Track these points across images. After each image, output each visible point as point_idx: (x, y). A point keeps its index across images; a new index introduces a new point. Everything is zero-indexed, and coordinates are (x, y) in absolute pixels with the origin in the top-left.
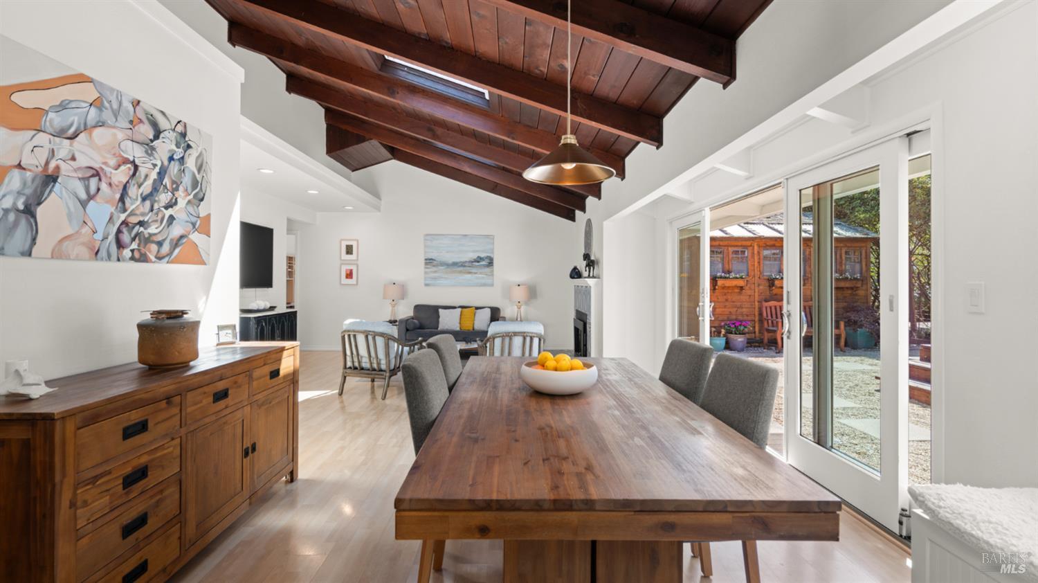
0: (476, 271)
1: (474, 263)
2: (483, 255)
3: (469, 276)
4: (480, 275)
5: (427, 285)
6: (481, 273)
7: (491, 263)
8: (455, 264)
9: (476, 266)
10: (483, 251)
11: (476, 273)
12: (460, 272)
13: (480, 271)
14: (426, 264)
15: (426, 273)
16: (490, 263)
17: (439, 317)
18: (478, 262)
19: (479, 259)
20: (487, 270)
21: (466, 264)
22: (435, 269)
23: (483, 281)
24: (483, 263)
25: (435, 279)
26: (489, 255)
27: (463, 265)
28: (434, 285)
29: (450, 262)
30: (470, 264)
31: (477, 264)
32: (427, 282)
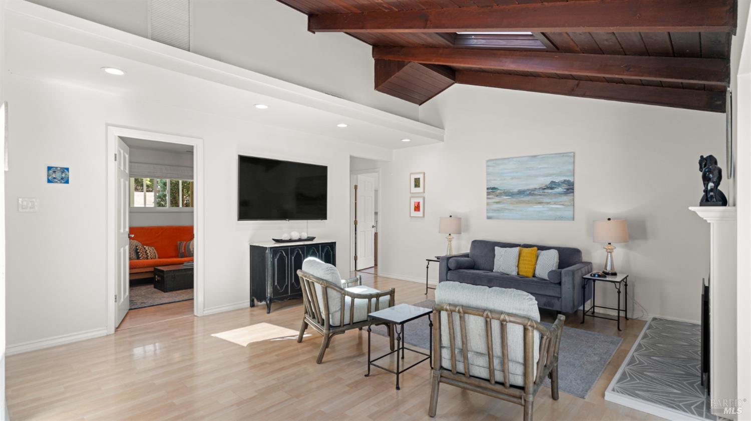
0: (548, 201)
1: (546, 191)
2: (558, 179)
3: (539, 208)
4: (556, 205)
5: (489, 218)
6: (555, 204)
7: (570, 188)
8: (521, 193)
9: (549, 194)
10: (560, 174)
11: (548, 203)
12: (528, 202)
13: (554, 200)
14: (488, 194)
15: (488, 204)
16: (568, 189)
17: (494, 256)
18: (552, 188)
19: (552, 186)
20: (565, 199)
21: (536, 192)
22: (497, 199)
23: (559, 214)
24: (560, 190)
25: (498, 210)
26: (567, 179)
27: (531, 193)
28: (497, 218)
29: (516, 190)
30: (541, 191)
31: (550, 191)
32: (490, 215)
